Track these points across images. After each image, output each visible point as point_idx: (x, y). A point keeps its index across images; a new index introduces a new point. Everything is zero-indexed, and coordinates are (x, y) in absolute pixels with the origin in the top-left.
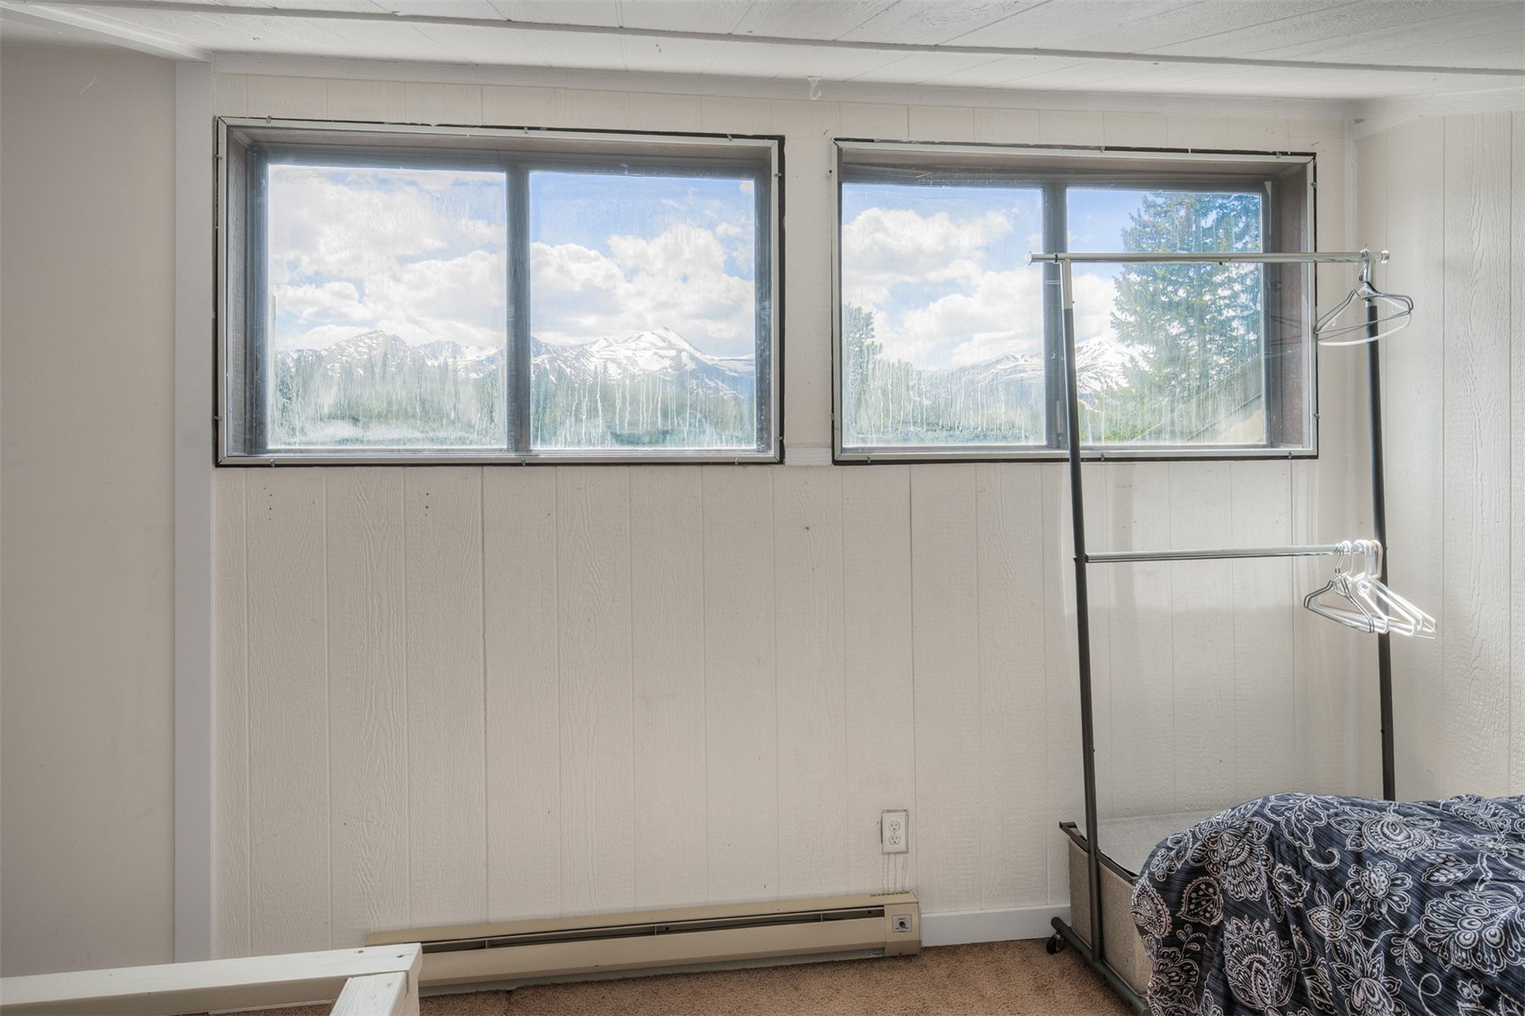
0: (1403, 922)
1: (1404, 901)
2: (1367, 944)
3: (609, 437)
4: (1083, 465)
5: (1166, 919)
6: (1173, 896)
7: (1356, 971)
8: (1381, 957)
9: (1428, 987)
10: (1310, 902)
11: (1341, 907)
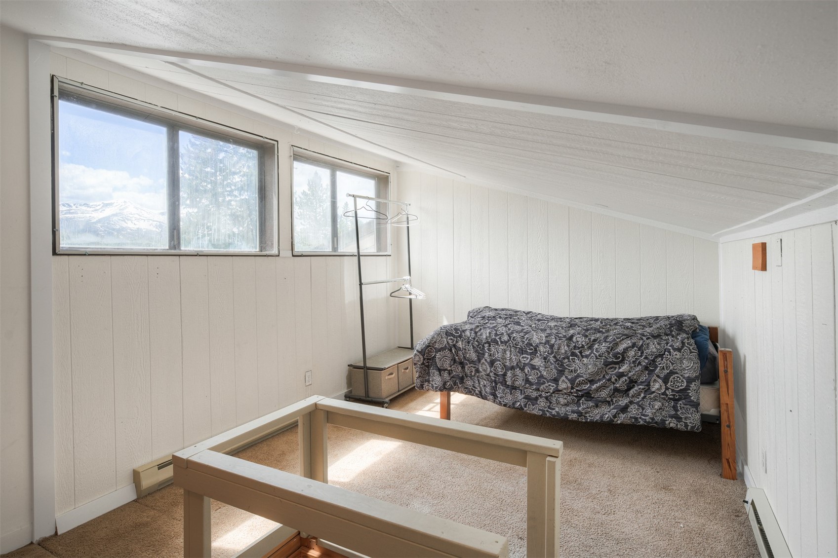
0: (474, 339)
1: (473, 335)
2: (469, 345)
3: (210, 245)
4: (361, 257)
5: (422, 359)
6: (423, 353)
7: (467, 351)
8: (472, 346)
9: (480, 348)
10: (457, 342)
11: (463, 341)
